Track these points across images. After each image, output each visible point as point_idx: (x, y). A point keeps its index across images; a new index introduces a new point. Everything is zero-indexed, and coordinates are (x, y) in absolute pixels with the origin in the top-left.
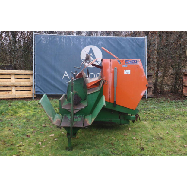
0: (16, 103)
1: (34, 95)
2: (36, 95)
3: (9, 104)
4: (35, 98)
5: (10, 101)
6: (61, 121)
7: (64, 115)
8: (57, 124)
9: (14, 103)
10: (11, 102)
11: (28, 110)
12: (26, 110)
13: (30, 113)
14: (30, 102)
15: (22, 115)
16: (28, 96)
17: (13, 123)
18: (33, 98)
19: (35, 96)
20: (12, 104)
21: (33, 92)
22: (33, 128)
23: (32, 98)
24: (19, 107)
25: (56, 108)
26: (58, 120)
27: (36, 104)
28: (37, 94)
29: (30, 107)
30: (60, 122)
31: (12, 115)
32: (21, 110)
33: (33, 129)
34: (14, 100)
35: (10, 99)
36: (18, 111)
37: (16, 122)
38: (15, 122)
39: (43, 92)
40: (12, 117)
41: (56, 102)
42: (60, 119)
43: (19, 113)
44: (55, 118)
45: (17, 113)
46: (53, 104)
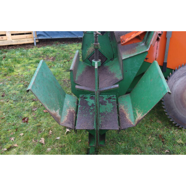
0: (13, 53)
1: (36, 39)
2: (39, 40)
3: (3, 55)
4: (37, 43)
5: (5, 49)
6: (76, 113)
7: (81, 96)
8: (69, 123)
9: (9, 54)
10: (6, 52)
11: (27, 65)
12: (24, 66)
13: (29, 70)
14: (31, 51)
15: (19, 74)
16: (28, 41)
17: (5, 91)
18: (35, 44)
19: (37, 41)
20: (7, 54)
21: (34, 36)
22: (34, 101)
23: (33, 44)
24: (16, 60)
25: (66, 61)
26: (70, 111)
27: (39, 53)
28: (39, 38)
29: (30, 60)
30: (75, 115)
31: (5, 75)
32: (19, 65)
33: (33, 103)
34: (10, 47)
35: (6, 46)
36: (14, 66)
37: (9, 87)
38: (8, 89)
39: (46, 35)
40: (5, 78)
41: (65, 49)
42: (73, 109)
43: (15, 70)
44: (65, 106)
45: (13, 71)
46: (61, 52)
